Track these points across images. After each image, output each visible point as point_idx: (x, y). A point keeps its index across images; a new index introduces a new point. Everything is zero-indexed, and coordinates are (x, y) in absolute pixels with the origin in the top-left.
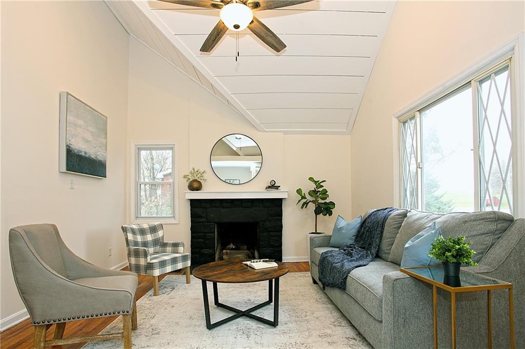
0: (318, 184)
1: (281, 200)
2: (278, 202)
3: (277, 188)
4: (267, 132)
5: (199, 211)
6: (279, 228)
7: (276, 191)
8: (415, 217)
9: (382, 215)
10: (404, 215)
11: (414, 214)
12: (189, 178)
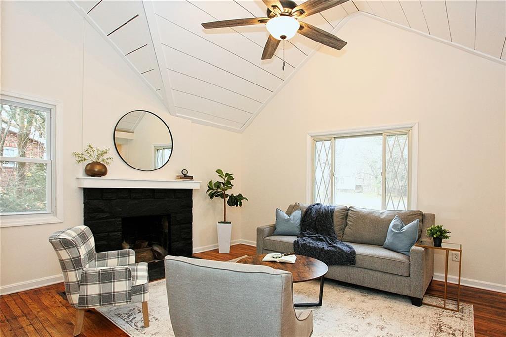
1: (192, 190)
2: (189, 193)
5: (100, 204)
6: (189, 220)
10: (346, 210)
12: (85, 159)
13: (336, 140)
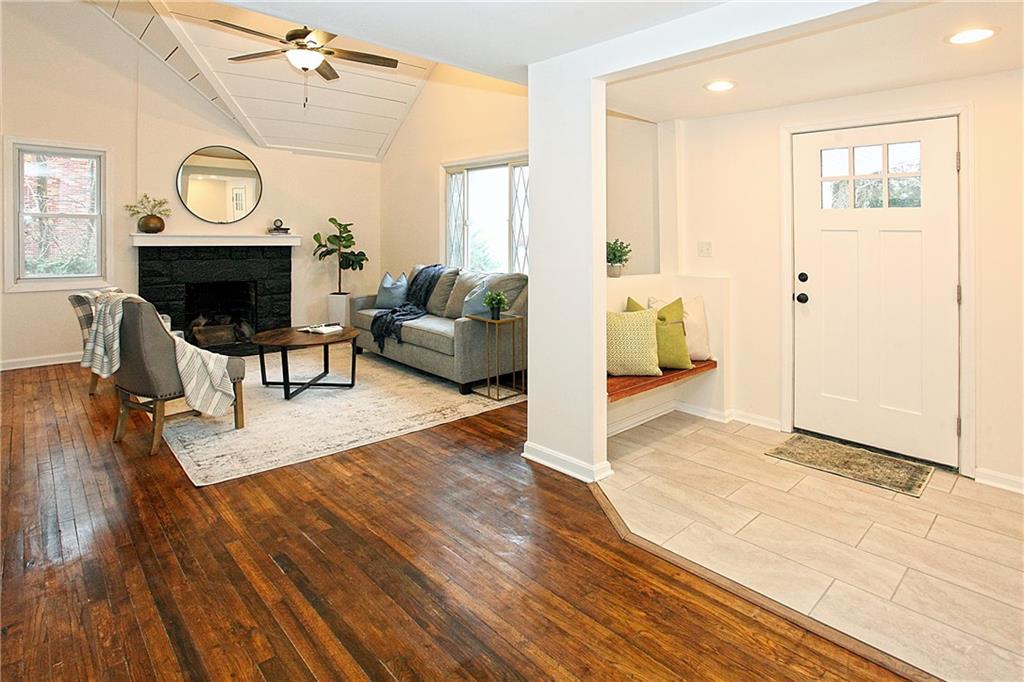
0: (344, 228)
1: (290, 247)
2: (286, 251)
3: (286, 231)
4: (270, 148)
5: (158, 266)
6: (287, 289)
7: (285, 235)
8: (467, 276)
9: (432, 271)
10: (457, 273)
11: (466, 273)
12: (138, 212)
13: (470, 172)
